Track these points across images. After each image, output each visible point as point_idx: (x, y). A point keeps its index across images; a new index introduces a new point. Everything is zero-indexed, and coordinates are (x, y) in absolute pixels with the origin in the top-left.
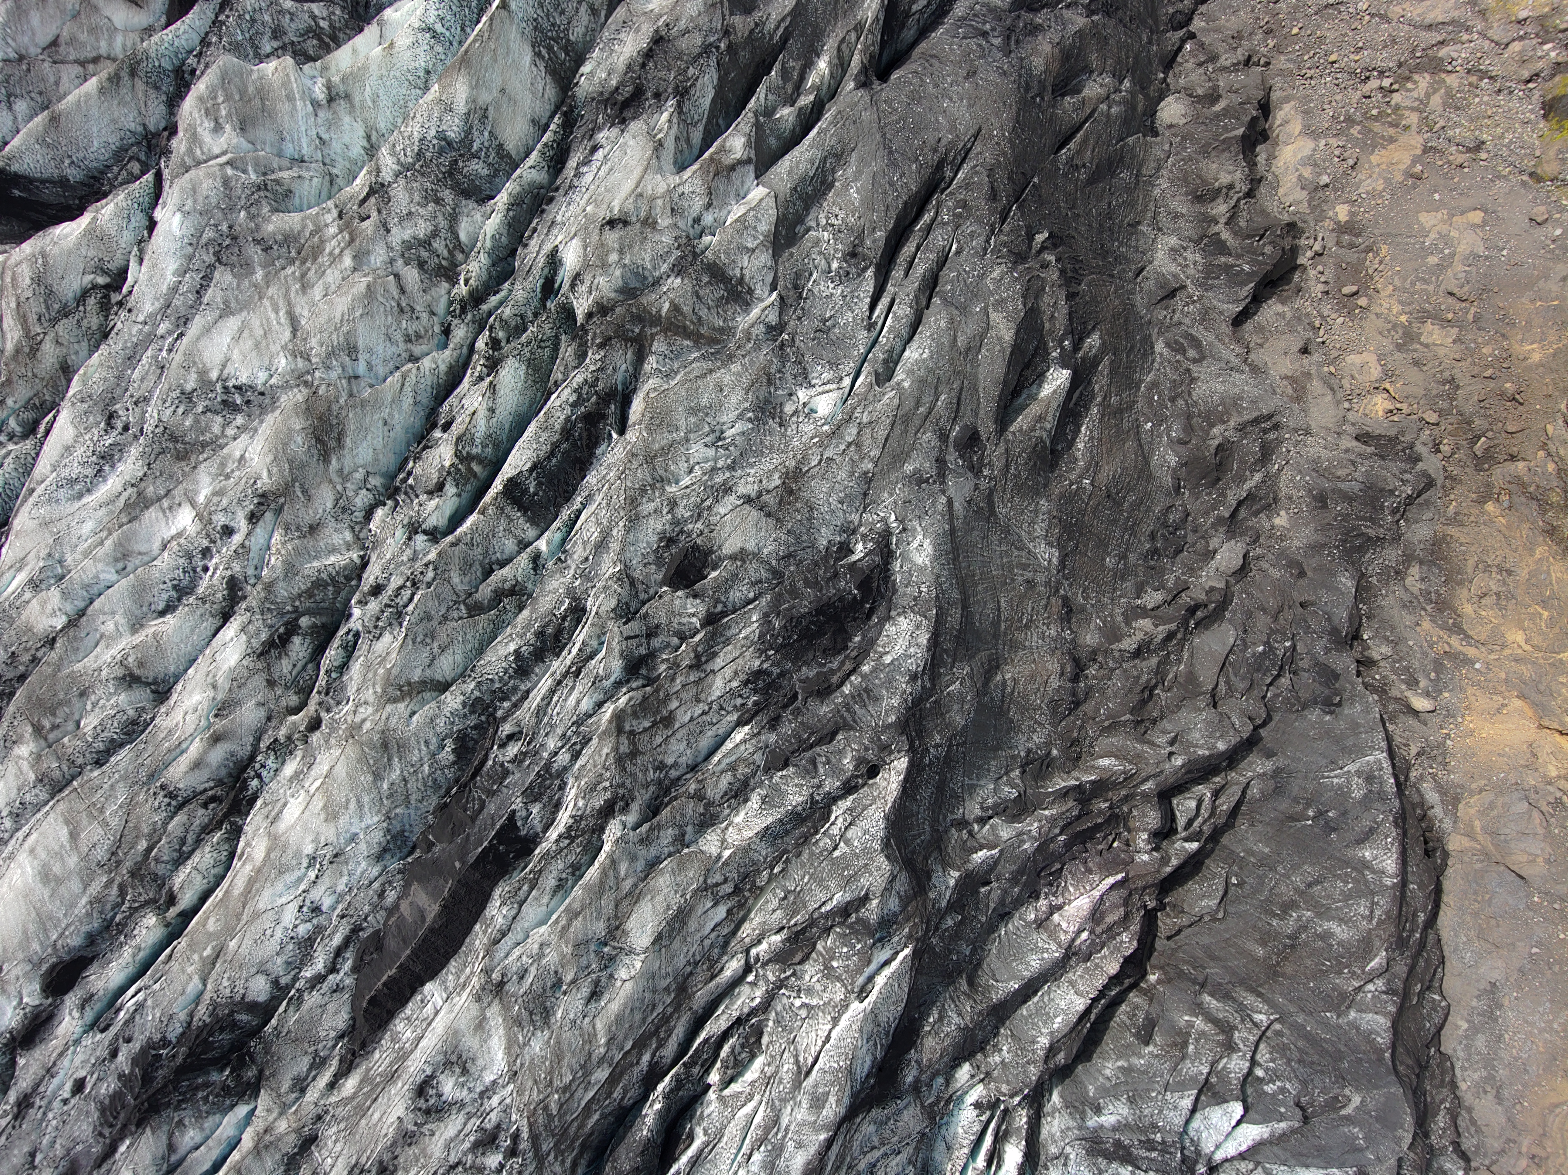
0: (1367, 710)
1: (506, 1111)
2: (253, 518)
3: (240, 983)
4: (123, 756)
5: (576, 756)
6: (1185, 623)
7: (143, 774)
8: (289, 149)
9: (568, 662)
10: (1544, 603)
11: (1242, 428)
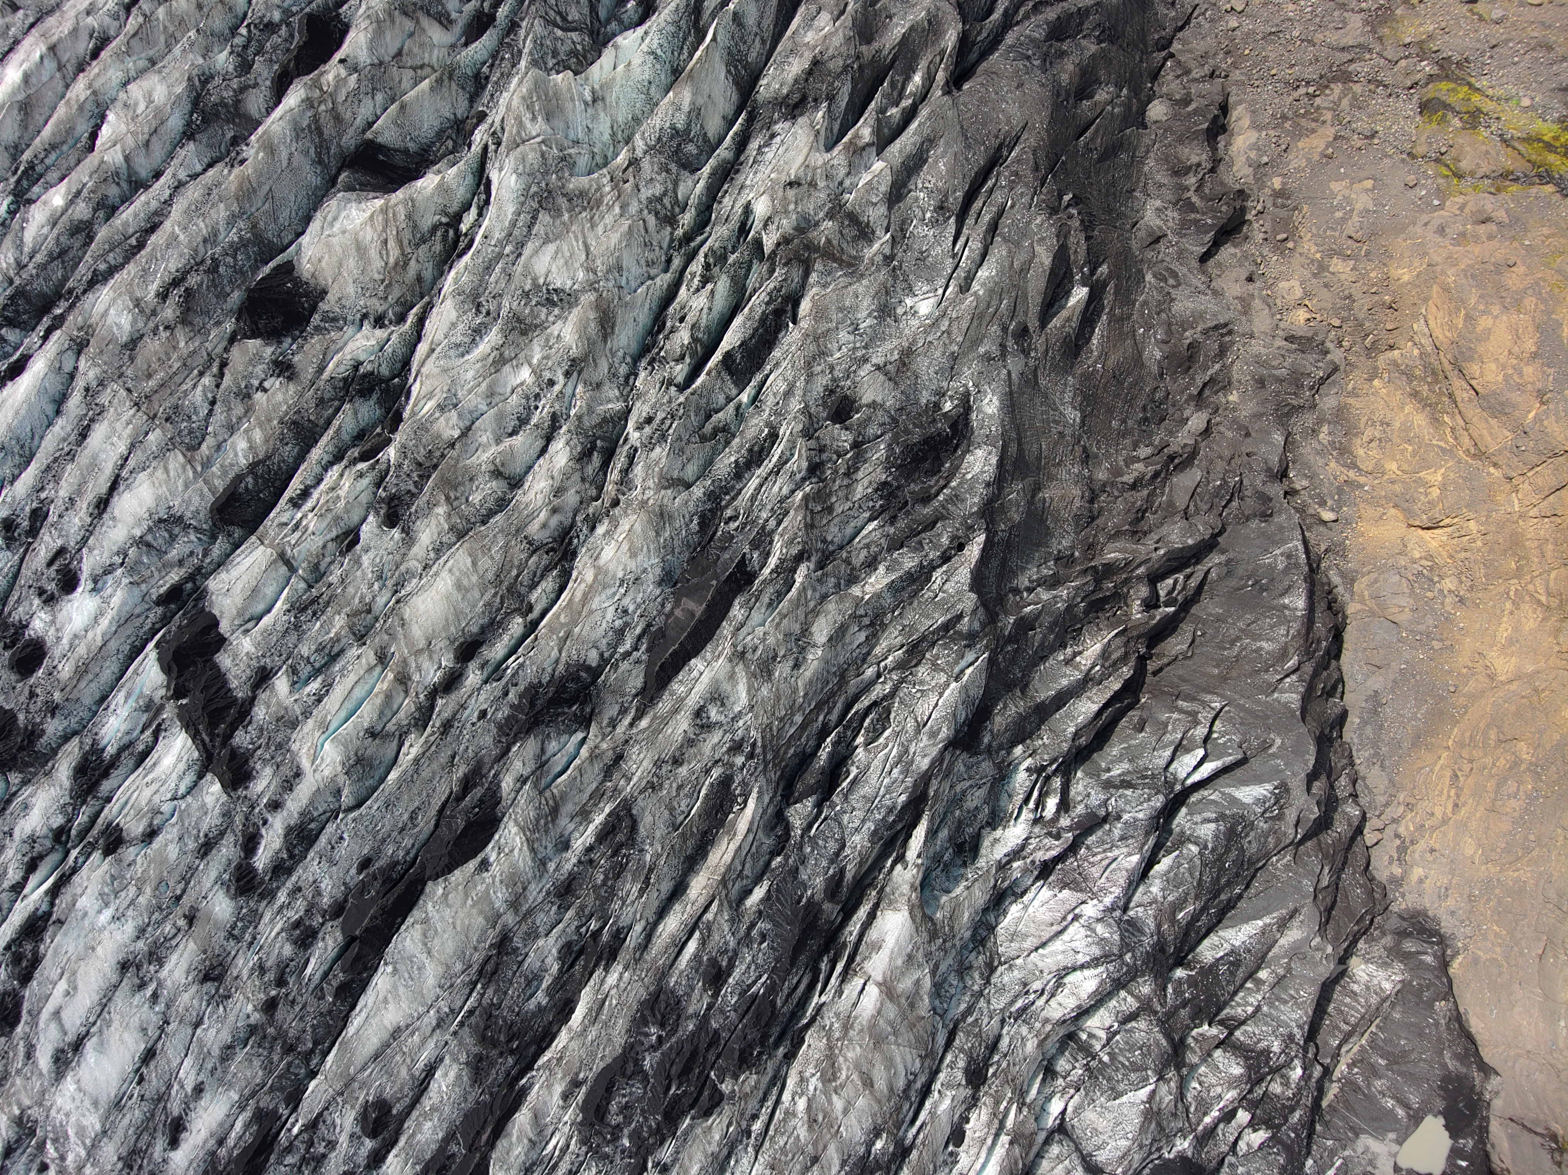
0: (1290, 518)
1: (748, 729)
2: (567, 374)
3: (583, 652)
4: (498, 517)
5: (779, 524)
6: (1166, 465)
7: (513, 529)
8: (572, 135)
9: (771, 466)
10: (1409, 441)
11: (1205, 332)
